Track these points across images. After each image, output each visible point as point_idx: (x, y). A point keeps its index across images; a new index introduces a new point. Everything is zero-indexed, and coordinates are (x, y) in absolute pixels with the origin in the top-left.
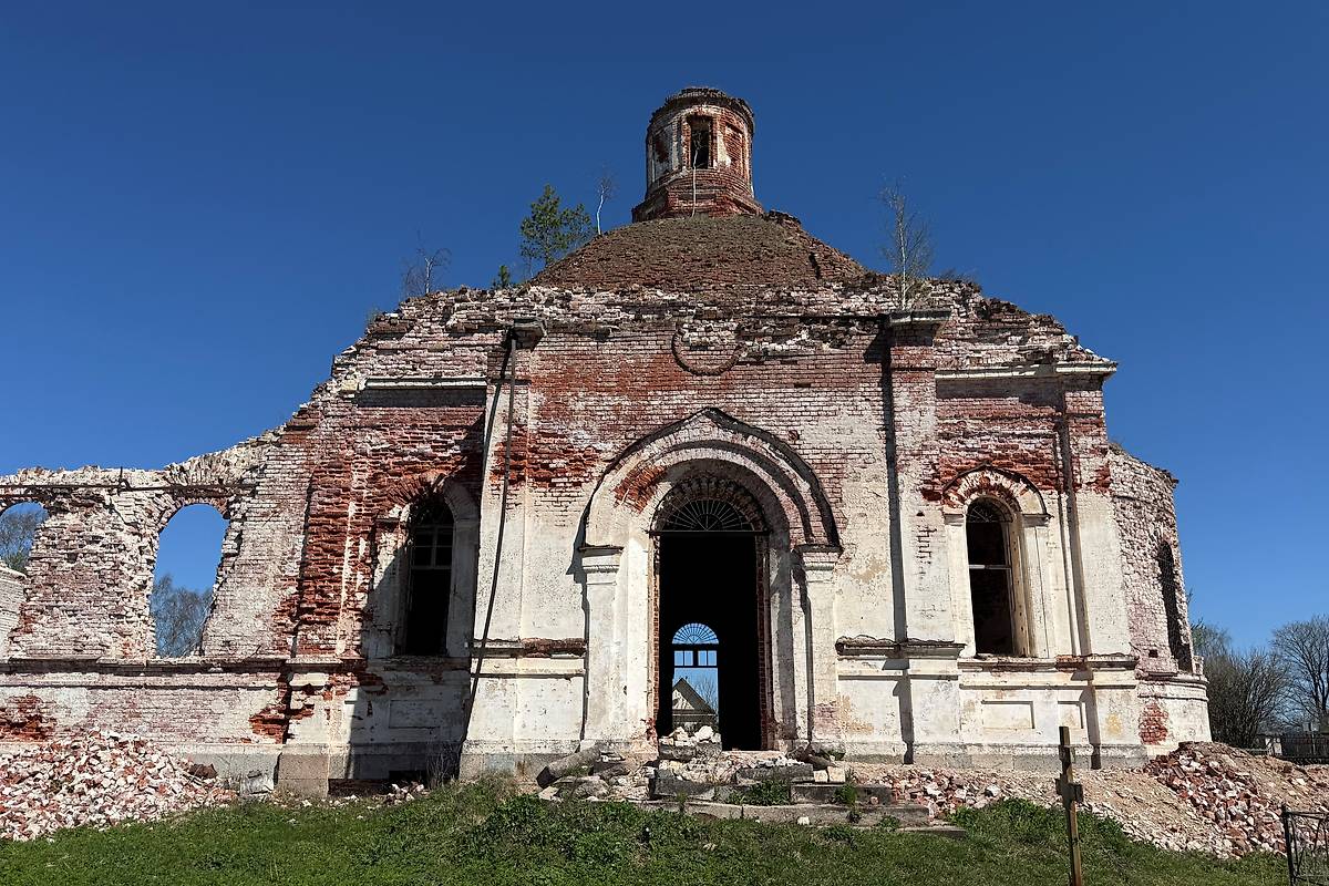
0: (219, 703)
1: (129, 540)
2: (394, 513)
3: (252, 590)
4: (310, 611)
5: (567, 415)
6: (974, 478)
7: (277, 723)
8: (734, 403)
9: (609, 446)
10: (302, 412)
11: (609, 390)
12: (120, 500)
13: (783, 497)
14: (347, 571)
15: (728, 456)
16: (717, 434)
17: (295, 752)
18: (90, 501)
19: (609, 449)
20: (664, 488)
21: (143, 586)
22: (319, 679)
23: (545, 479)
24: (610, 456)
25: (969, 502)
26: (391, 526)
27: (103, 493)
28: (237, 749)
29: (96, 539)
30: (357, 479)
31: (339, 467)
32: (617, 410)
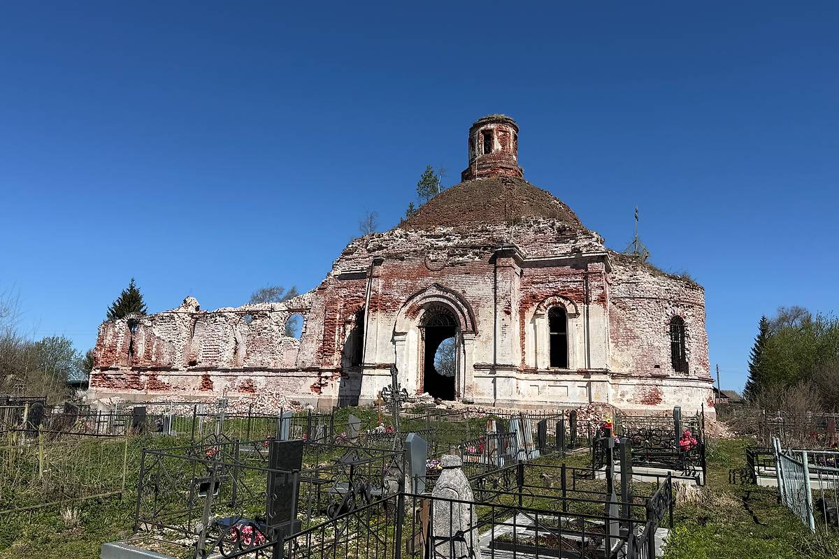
0: (301, 382)
1: (275, 328)
2: (350, 318)
3: (309, 344)
4: (326, 351)
5: (391, 287)
6: (550, 299)
7: (317, 388)
8: (443, 281)
9: (404, 298)
10: (323, 283)
11: (404, 278)
12: (272, 315)
13: (460, 314)
14: (337, 337)
15: (441, 300)
16: (438, 293)
17: (323, 397)
18: (264, 315)
19: (404, 299)
20: (422, 311)
21: (281, 343)
22: (329, 374)
23: (385, 309)
24: (404, 301)
25: (548, 309)
26: (349, 322)
27: (267, 312)
28: (307, 396)
29: (265, 328)
30: (340, 306)
31: (334, 302)
32: (406, 284)
